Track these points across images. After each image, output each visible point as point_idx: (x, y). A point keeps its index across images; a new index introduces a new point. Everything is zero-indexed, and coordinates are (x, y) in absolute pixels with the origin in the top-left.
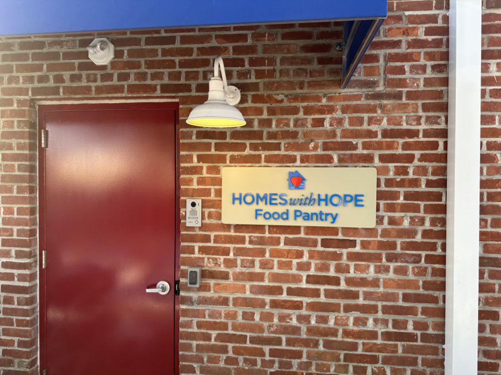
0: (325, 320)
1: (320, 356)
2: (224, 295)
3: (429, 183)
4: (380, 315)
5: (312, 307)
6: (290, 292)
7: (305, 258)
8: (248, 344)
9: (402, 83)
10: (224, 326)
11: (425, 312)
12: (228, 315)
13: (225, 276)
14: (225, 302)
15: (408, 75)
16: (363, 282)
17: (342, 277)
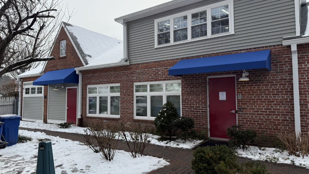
0: (269, 117)
1: (268, 124)
2: (247, 112)
3: (290, 89)
4: (281, 116)
5: (266, 114)
6: (261, 112)
7: (264, 105)
8: (252, 122)
9: (283, 70)
10: (247, 119)
11: (291, 115)
12: (248, 116)
13: (247, 109)
14: (247, 114)
15: (284, 68)
16: (277, 109)
17: (272, 108)
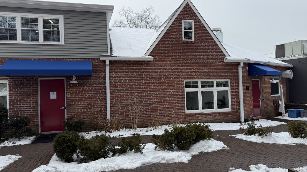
0: (90, 110)
1: (90, 115)
2: (74, 108)
3: (104, 90)
4: (98, 108)
5: (88, 108)
6: (85, 106)
7: (87, 101)
8: (78, 115)
9: (100, 76)
10: (74, 112)
11: (104, 107)
13: (74, 105)
15: (101, 75)
16: (96, 104)
17: (93, 103)
